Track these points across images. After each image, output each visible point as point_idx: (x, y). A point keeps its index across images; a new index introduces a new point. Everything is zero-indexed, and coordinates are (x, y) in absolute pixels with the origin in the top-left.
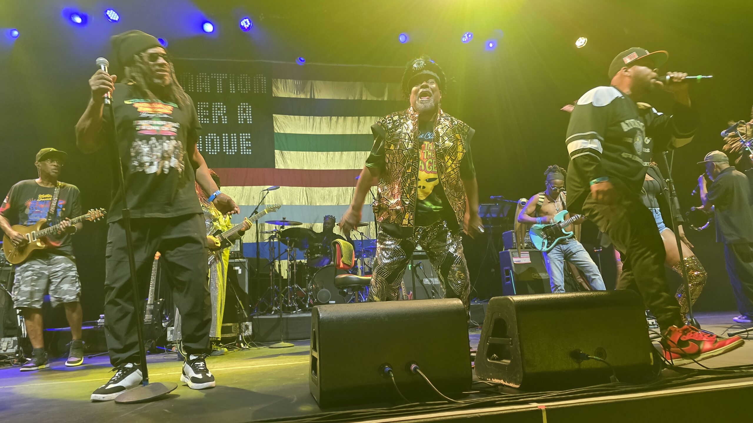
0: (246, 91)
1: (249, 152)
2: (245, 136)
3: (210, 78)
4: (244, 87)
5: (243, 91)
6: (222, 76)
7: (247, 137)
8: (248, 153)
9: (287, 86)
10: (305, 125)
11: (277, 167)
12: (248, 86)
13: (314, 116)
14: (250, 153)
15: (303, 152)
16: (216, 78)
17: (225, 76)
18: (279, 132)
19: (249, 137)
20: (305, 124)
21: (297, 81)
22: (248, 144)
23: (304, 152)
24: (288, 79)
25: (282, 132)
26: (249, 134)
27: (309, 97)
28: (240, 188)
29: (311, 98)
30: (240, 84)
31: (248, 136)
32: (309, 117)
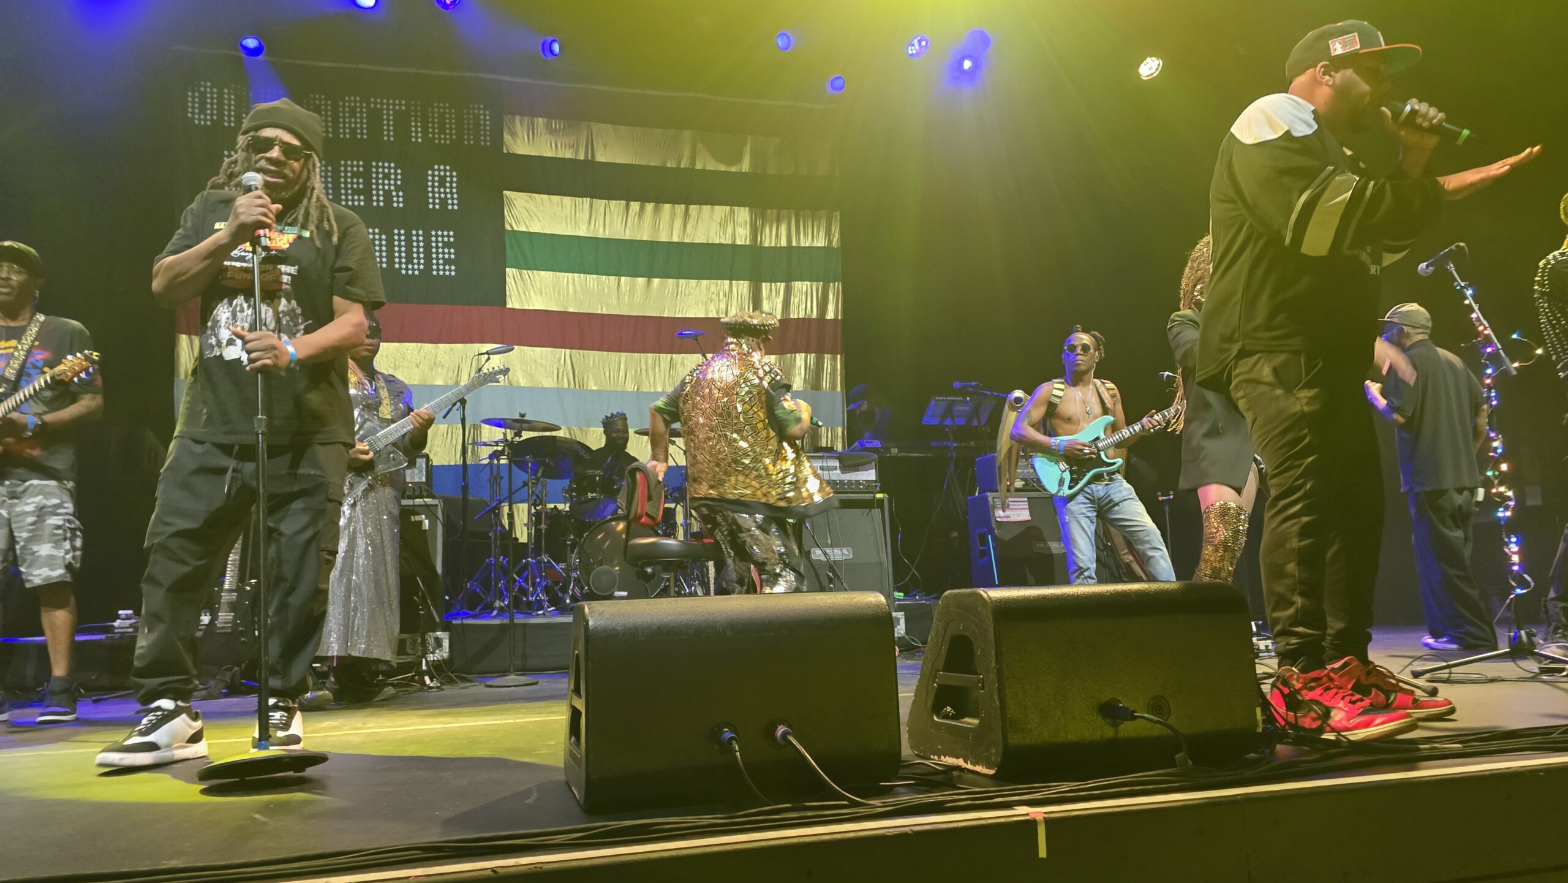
0: (445, 139)
1: (450, 270)
2: (443, 236)
3: (368, 107)
4: (442, 130)
5: (440, 139)
6: (394, 105)
7: (446, 239)
8: (447, 273)
9: (535, 131)
10: (573, 217)
11: (509, 306)
12: (451, 129)
13: (592, 197)
14: (453, 273)
15: (567, 274)
16: (382, 109)
17: (400, 105)
18: (516, 228)
19: (452, 239)
20: (573, 212)
21: (557, 121)
22: (449, 253)
23: (570, 275)
24: (537, 117)
25: (523, 229)
26: (451, 233)
27: (582, 157)
28: (428, 347)
29: (586, 161)
30: (434, 123)
31: (449, 236)
32: (581, 199)
